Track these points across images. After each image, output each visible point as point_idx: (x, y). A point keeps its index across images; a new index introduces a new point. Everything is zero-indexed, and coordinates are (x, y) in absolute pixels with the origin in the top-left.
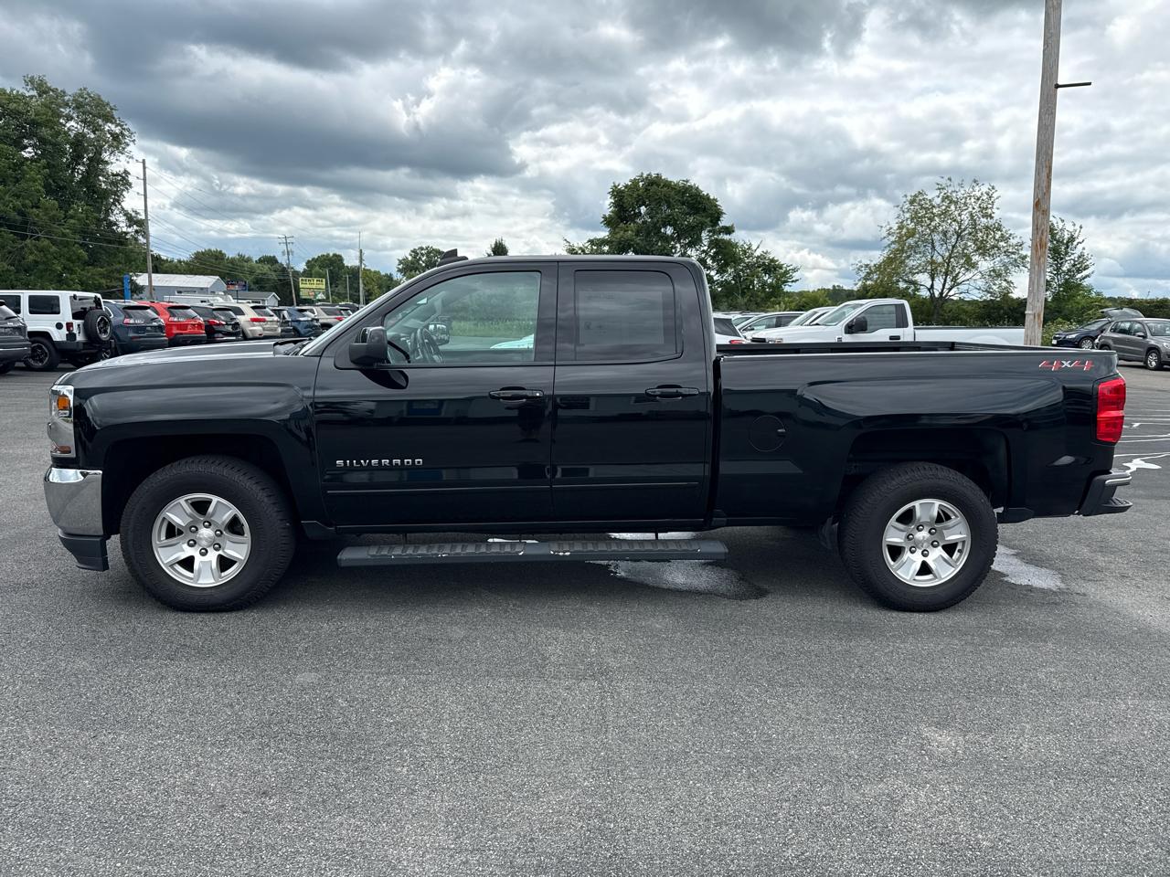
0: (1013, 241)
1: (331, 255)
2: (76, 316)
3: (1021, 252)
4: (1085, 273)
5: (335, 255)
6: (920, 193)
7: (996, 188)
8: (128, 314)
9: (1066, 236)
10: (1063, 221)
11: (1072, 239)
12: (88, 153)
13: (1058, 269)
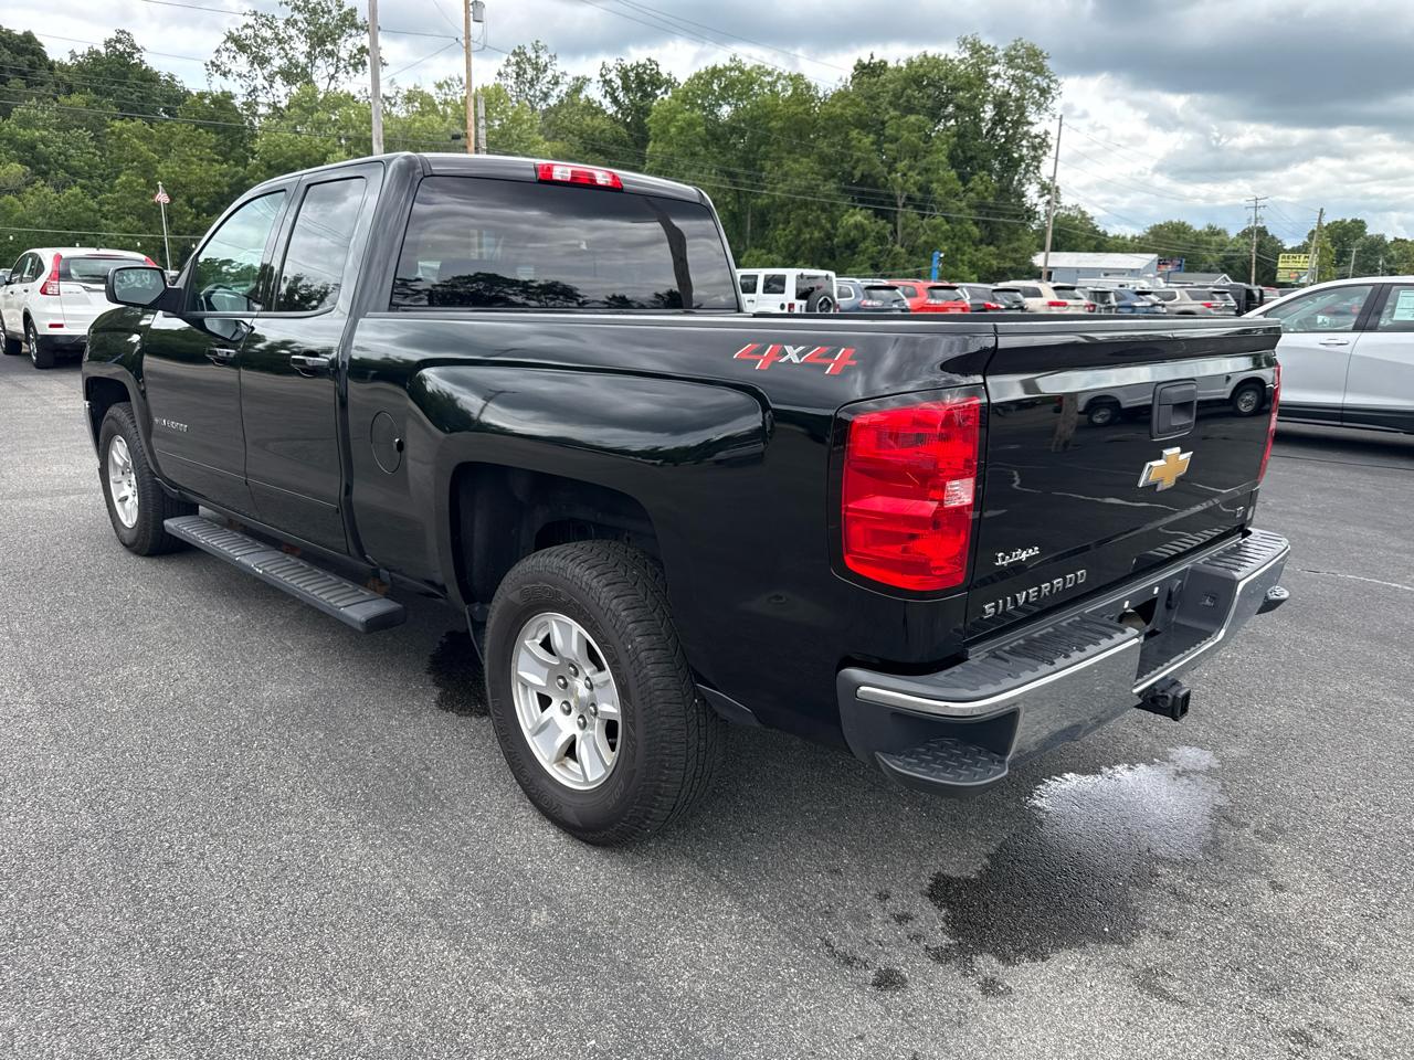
1: (1348, 220)
2: (800, 296)
5: (1354, 221)
8: (868, 294)
12: (1011, 113)
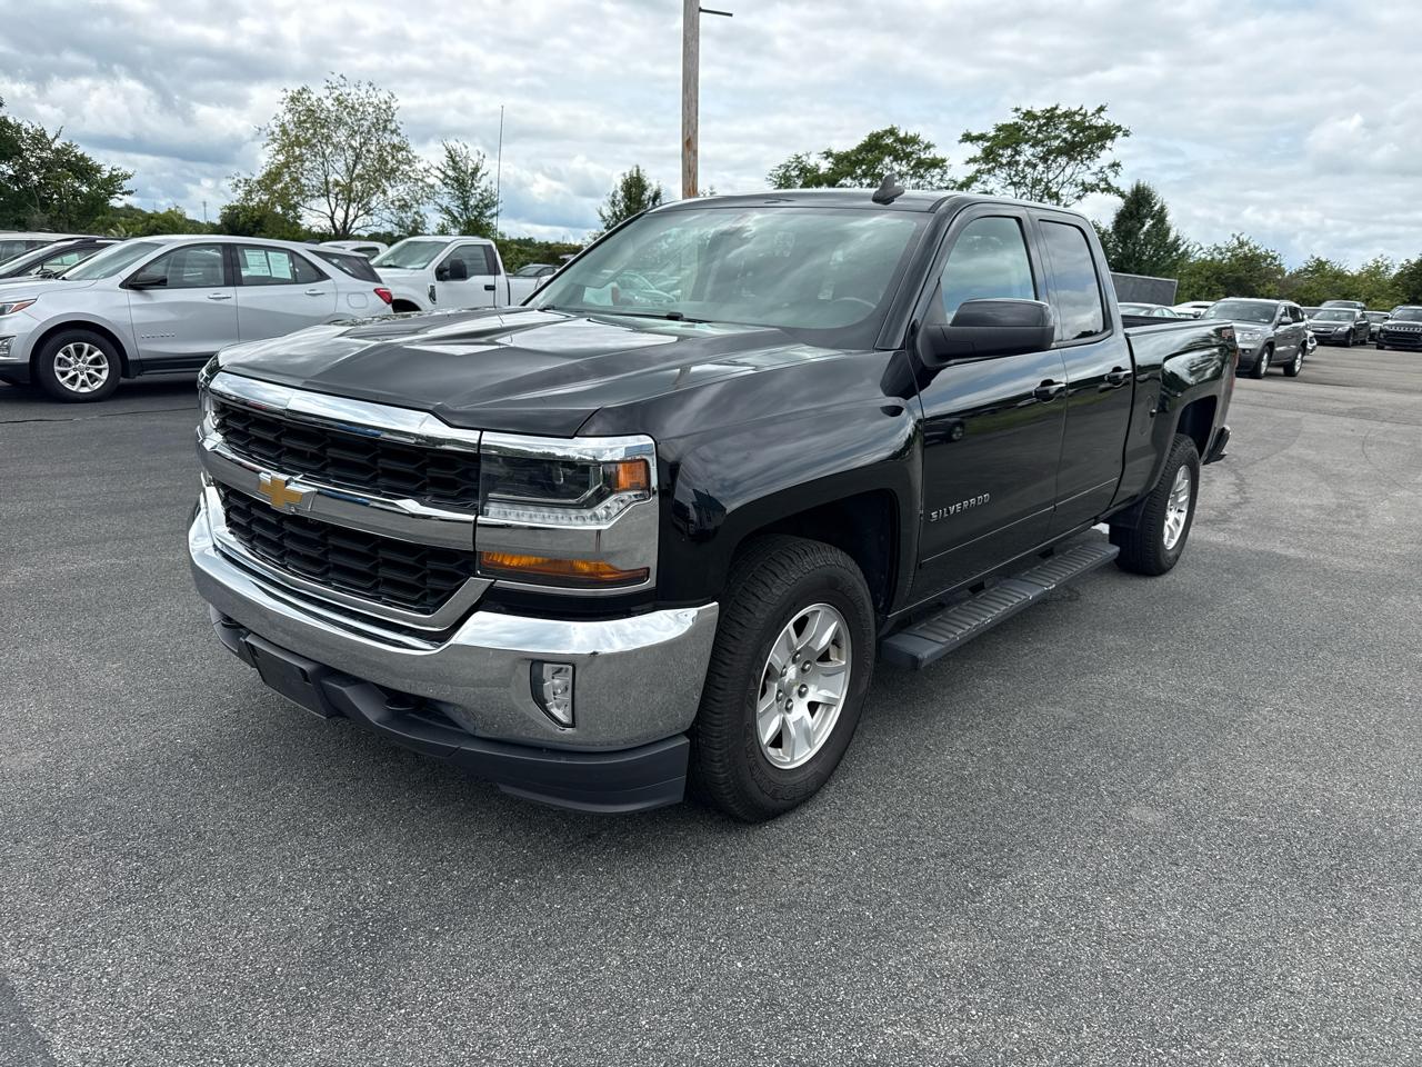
0: (419, 166)
3: (426, 180)
4: (494, 210)
6: (304, 90)
7: (397, 96)
9: (471, 166)
10: (466, 147)
11: (476, 170)
13: (465, 204)
